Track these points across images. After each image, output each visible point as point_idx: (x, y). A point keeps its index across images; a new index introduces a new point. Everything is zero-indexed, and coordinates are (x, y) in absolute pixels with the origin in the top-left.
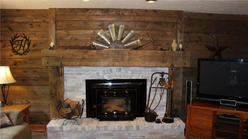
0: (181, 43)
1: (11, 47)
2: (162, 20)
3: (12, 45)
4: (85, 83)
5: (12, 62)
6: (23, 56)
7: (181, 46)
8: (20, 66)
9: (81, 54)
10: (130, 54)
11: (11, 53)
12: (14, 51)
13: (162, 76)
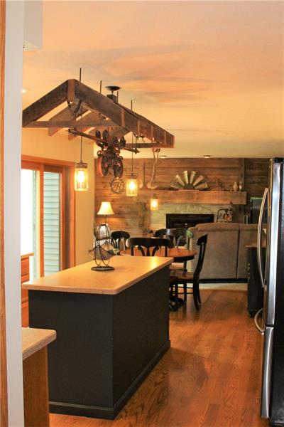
0: (242, 185)
1: (110, 188)
2: (226, 166)
3: (111, 186)
4: (165, 217)
5: (111, 200)
6: (119, 195)
7: (240, 187)
8: (118, 203)
9: (162, 194)
10: (198, 194)
11: (109, 192)
12: (112, 190)
13: (226, 212)
